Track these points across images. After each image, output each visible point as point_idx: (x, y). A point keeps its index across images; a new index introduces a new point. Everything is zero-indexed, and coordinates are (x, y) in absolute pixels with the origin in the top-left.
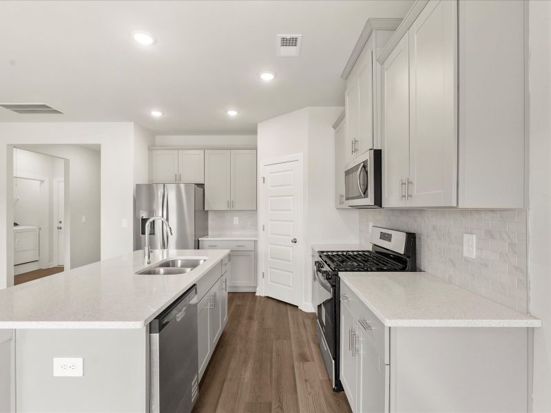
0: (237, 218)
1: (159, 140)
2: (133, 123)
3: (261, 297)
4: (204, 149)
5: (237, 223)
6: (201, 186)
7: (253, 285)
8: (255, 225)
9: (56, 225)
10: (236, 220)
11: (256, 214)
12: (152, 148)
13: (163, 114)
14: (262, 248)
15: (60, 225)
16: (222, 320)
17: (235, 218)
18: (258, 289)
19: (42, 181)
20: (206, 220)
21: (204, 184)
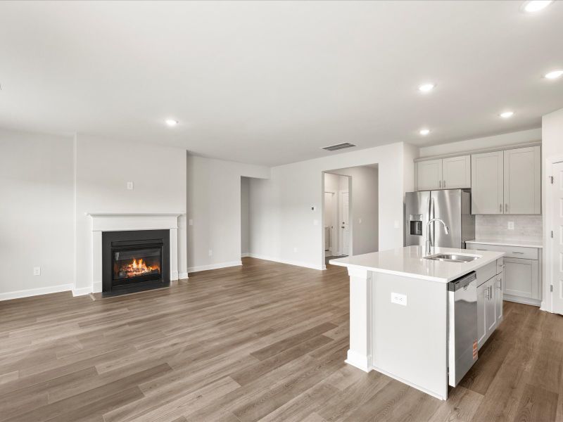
0: (513, 223)
1: (423, 152)
2: (402, 143)
3: (547, 313)
4: (470, 153)
5: (513, 228)
6: (468, 190)
7: (536, 298)
8: (540, 232)
9: (341, 225)
10: (511, 226)
11: (541, 220)
12: (417, 160)
13: (430, 131)
14: (549, 257)
15: (344, 225)
16: (497, 317)
17: (509, 223)
18: (542, 303)
19: (333, 193)
20: (473, 224)
21: (470, 189)
